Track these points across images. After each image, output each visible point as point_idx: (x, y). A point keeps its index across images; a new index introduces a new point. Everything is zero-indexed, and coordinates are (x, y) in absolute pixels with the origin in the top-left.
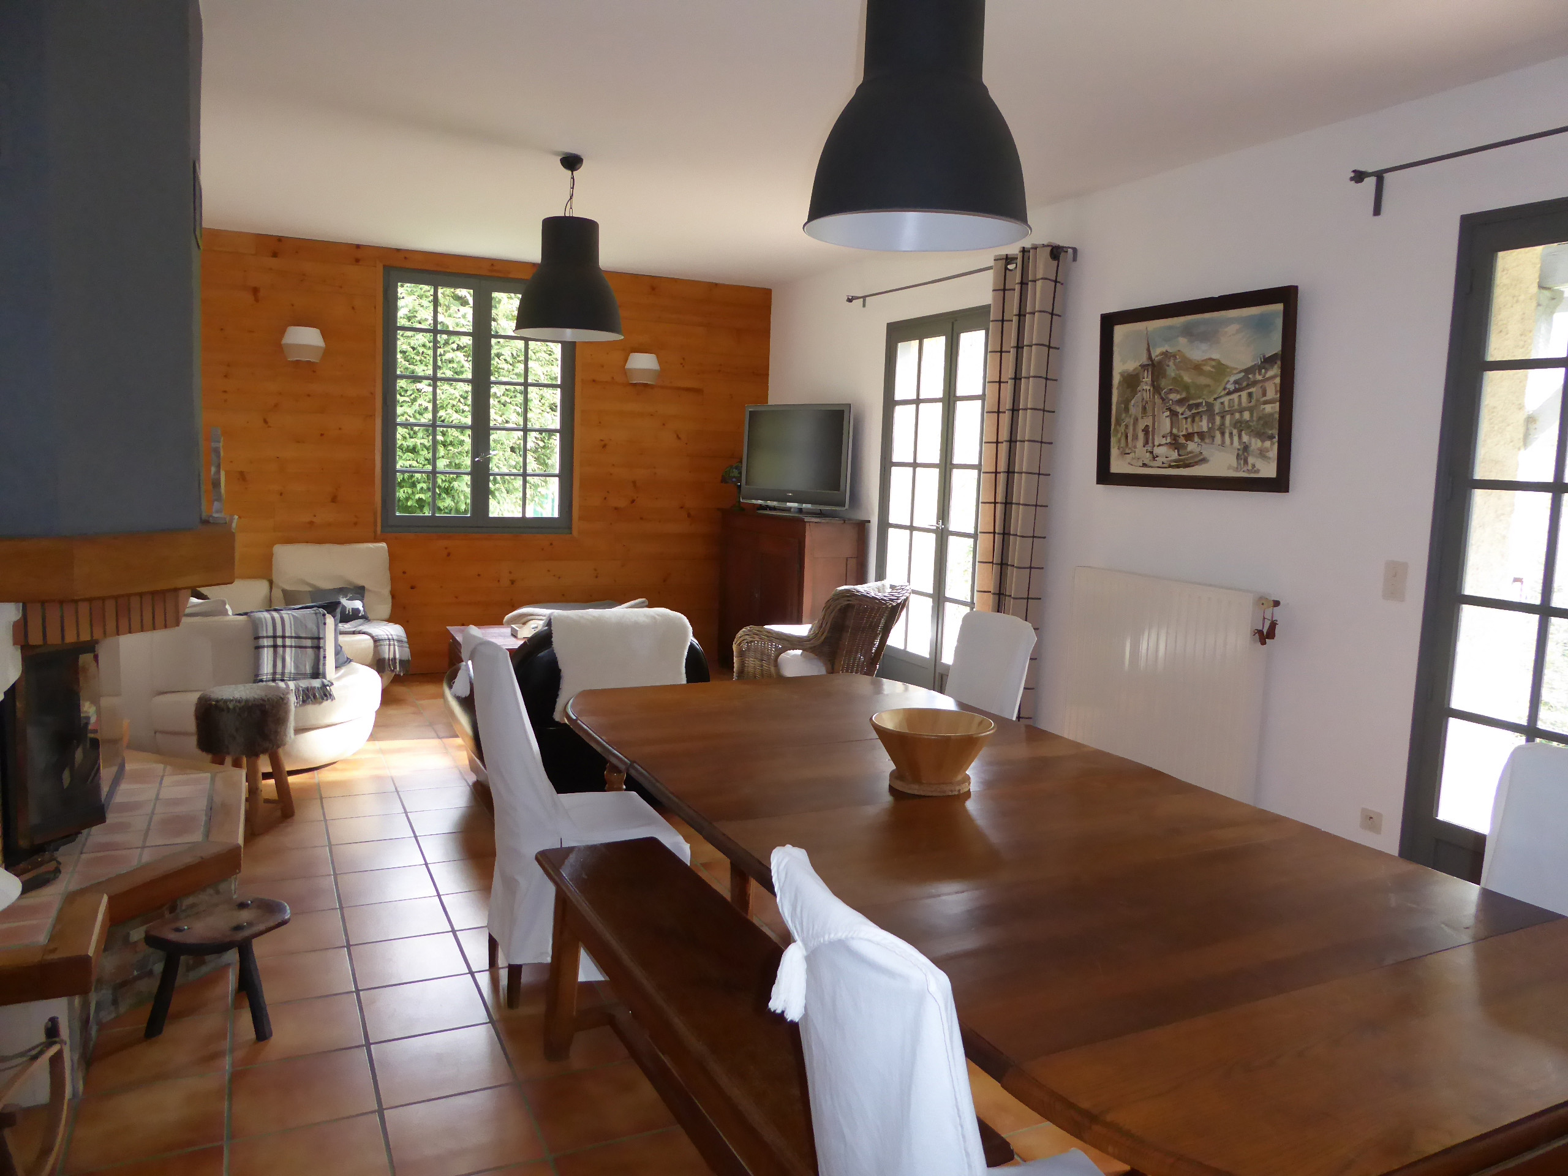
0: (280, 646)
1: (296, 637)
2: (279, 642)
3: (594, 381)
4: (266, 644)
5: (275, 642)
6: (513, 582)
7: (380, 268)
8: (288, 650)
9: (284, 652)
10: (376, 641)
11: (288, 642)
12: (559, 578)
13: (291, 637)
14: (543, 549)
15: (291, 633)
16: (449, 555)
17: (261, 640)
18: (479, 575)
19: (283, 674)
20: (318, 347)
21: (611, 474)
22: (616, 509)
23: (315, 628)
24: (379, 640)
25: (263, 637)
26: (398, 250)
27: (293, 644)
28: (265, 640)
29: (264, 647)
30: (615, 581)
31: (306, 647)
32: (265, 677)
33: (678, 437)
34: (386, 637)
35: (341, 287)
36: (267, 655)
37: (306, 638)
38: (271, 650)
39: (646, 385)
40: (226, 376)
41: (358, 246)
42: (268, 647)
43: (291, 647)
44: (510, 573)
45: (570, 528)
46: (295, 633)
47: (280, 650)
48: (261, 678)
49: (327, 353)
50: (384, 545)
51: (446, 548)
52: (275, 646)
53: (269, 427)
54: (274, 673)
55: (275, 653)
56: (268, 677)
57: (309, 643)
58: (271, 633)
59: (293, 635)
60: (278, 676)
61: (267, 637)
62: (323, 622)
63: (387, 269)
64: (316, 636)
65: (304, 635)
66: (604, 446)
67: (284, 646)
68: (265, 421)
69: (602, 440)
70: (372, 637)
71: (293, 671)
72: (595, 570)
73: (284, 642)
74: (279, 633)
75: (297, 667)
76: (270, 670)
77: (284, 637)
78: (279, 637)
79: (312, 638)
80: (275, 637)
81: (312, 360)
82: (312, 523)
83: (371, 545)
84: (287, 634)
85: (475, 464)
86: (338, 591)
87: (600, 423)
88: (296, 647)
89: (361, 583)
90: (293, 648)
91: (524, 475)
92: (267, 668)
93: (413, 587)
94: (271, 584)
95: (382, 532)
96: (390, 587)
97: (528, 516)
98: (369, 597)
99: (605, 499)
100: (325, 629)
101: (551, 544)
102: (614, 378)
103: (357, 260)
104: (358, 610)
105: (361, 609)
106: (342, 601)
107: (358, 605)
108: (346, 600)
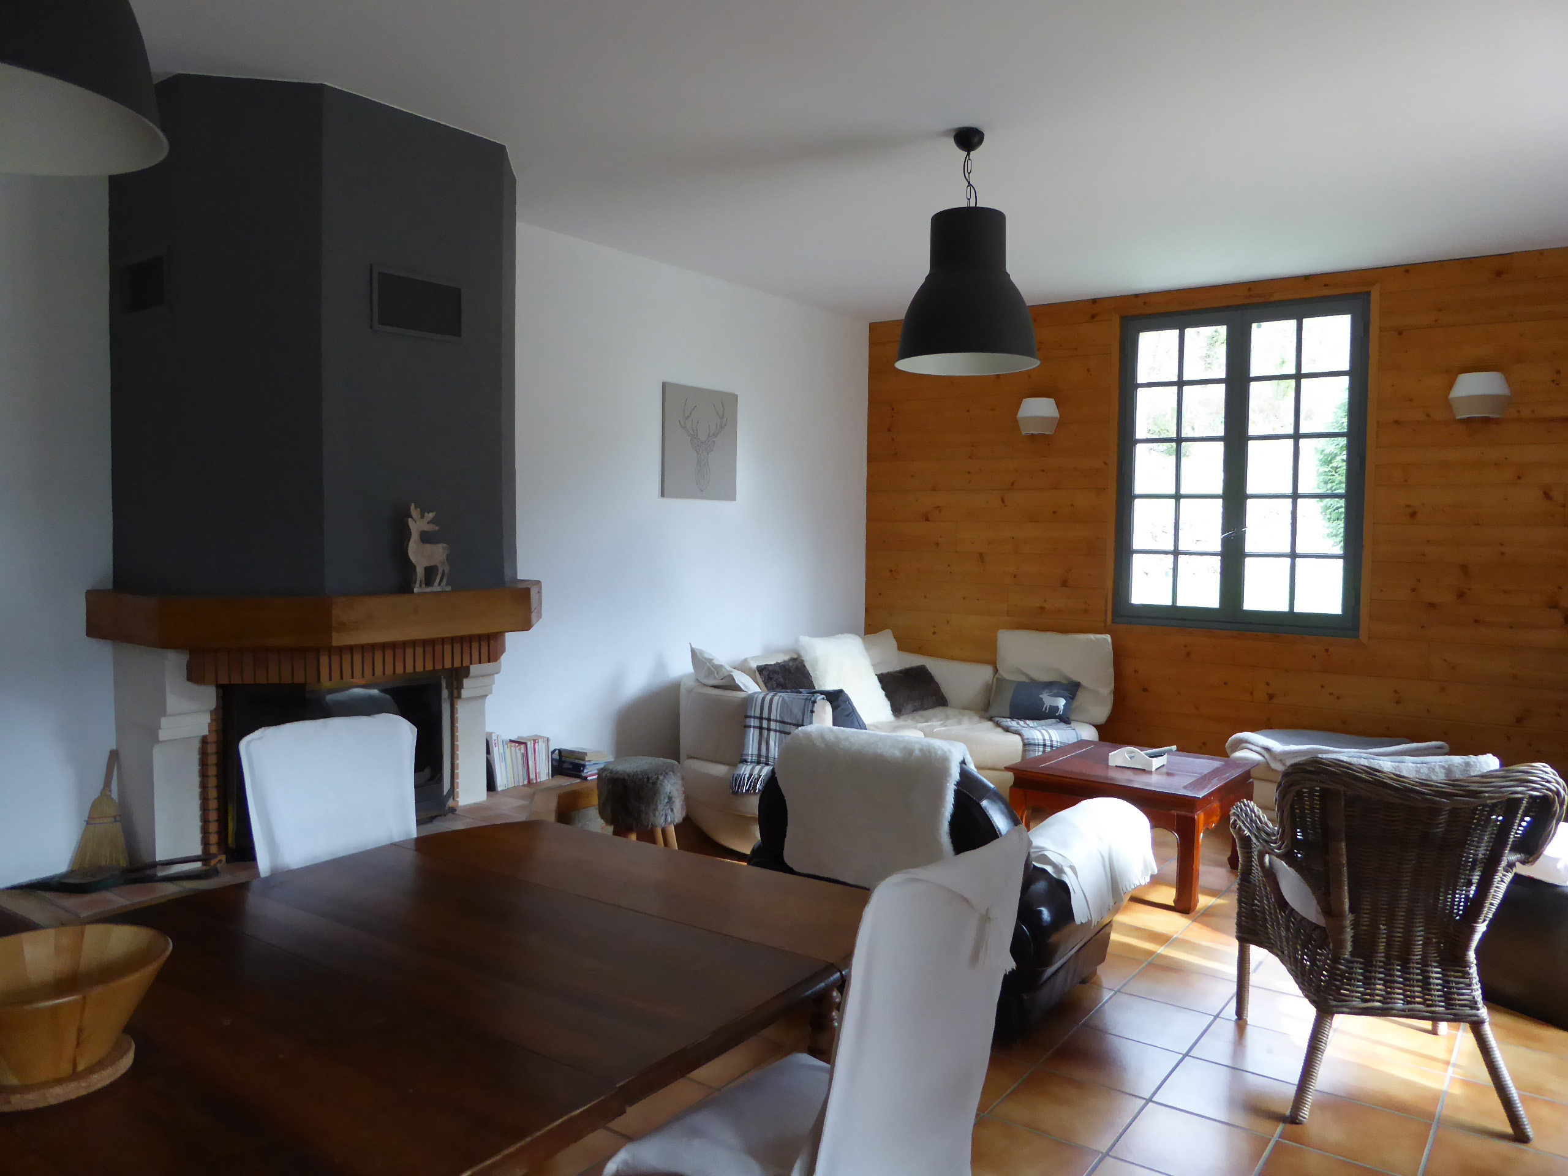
0: (764, 728)
1: (780, 722)
2: (765, 724)
3: (1396, 422)
4: (752, 724)
5: (761, 723)
6: (1271, 697)
7: (1116, 320)
8: (772, 734)
9: (768, 735)
10: (1027, 745)
11: (773, 725)
12: (1338, 698)
13: (776, 721)
14: (1314, 657)
15: (777, 717)
16: (1188, 654)
17: (748, 719)
18: (1225, 683)
19: (767, 757)
20: (1052, 419)
21: (1424, 555)
22: (1432, 605)
23: (800, 714)
24: (1030, 744)
25: (751, 717)
26: (1137, 296)
27: (778, 729)
28: (752, 720)
29: (750, 727)
30: (1429, 711)
31: (789, 733)
32: (750, 758)
33: (1547, 496)
34: (1041, 742)
35: (1076, 349)
36: (753, 735)
37: (790, 724)
38: (757, 731)
39: (1486, 420)
40: (970, 457)
41: (1094, 301)
42: (754, 727)
43: (775, 731)
44: (1268, 684)
45: (1357, 629)
46: (780, 716)
47: (765, 732)
48: (747, 758)
49: (1061, 423)
50: (1108, 637)
51: (1185, 646)
52: (761, 728)
53: (1006, 506)
54: (759, 755)
55: (761, 734)
56: (753, 758)
57: (793, 729)
58: (758, 714)
59: (778, 719)
60: (763, 760)
61: (755, 717)
62: (810, 709)
63: (1125, 318)
64: (800, 723)
65: (787, 720)
66: (1413, 514)
67: (769, 729)
68: (1003, 501)
69: (1408, 506)
70: (1023, 740)
72: (1395, 692)
73: (769, 724)
74: (765, 715)
76: (755, 752)
77: (769, 720)
78: (765, 719)
79: (796, 725)
80: (761, 718)
81: (1046, 433)
82: (1042, 608)
83: (1092, 636)
84: (773, 717)
85: (1225, 542)
86: (1049, 685)
87: (1406, 481)
88: (780, 732)
89: (1076, 678)
90: (778, 733)
91: (1293, 555)
92: (751, 749)
93: (1145, 690)
94: (996, 671)
95: (1113, 622)
96: (1112, 686)
97: (1296, 610)
98: (1081, 696)
99: (1413, 590)
100: (812, 717)
101: (1327, 650)
102: (1428, 415)
103: (1093, 317)
104: (1057, 708)
105: (1061, 707)
106: (1042, 699)
107: (1061, 703)
108: (1051, 696)
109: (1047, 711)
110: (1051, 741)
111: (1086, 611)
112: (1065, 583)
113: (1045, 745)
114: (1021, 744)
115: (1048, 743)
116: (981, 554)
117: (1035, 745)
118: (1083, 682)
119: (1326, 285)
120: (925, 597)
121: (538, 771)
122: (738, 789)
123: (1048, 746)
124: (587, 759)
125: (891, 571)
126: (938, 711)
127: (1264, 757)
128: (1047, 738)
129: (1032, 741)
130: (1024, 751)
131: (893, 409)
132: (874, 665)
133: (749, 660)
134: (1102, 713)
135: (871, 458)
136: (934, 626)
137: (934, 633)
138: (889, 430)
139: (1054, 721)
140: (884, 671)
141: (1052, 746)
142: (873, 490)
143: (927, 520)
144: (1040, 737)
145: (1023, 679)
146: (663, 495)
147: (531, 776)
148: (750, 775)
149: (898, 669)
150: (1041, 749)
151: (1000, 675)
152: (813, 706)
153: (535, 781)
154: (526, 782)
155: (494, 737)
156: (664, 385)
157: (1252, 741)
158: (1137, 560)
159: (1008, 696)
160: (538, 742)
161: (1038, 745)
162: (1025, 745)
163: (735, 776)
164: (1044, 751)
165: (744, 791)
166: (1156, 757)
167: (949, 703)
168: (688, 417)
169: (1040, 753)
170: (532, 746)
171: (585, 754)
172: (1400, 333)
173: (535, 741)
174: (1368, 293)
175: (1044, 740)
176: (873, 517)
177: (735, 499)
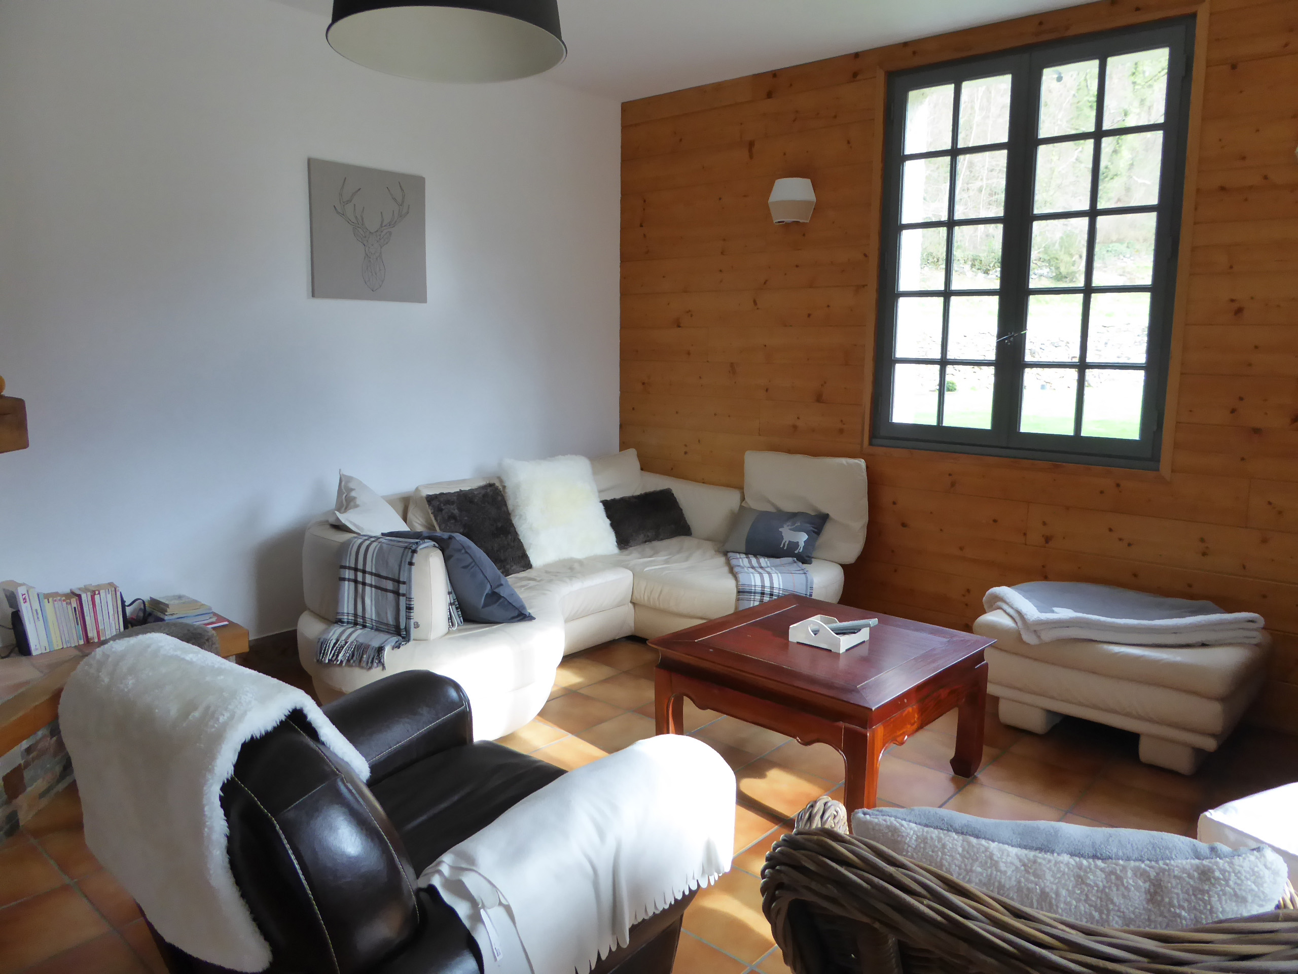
0: (359, 582)
1: (375, 575)
2: (360, 578)
3: (1223, 189)
4: (347, 577)
5: (356, 576)
6: (1048, 539)
7: (881, 77)
8: (368, 589)
9: (364, 591)
10: (742, 592)
11: (368, 577)
12: (1129, 545)
13: (371, 574)
14: (1102, 492)
15: (372, 569)
16: (953, 484)
17: (342, 570)
18: (995, 521)
19: (364, 618)
20: (807, 203)
21: (1250, 365)
22: (1256, 431)
23: (397, 567)
24: (745, 592)
25: (345, 567)
26: (905, 44)
27: (373, 584)
28: (347, 571)
29: (344, 579)
30: (1244, 567)
31: (386, 590)
32: (346, 617)
34: (759, 589)
35: (835, 117)
36: (347, 589)
37: (386, 578)
38: (352, 584)
40: (722, 253)
41: (857, 55)
42: (349, 580)
43: (371, 586)
44: (1044, 524)
45: (1158, 460)
46: (376, 569)
47: (360, 587)
48: (340, 617)
49: (818, 208)
50: (862, 463)
51: (950, 475)
52: (356, 581)
53: (758, 309)
54: (356, 615)
55: (356, 589)
56: (350, 618)
57: (390, 585)
58: (353, 565)
59: (374, 571)
60: (360, 620)
61: (349, 568)
62: (408, 560)
63: (891, 76)
64: (397, 578)
65: (384, 574)
66: (1239, 311)
67: (364, 584)
68: (755, 303)
69: (1232, 301)
70: (737, 586)
71: (374, 618)
72: (1202, 540)
73: (364, 578)
74: (360, 566)
75: (378, 614)
76: (351, 610)
77: (364, 572)
78: (360, 571)
79: (393, 580)
80: (356, 570)
81: (801, 221)
82: (795, 427)
83: (844, 461)
84: (368, 569)
85: (1001, 347)
86: (793, 516)
87: (1231, 267)
88: (376, 587)
89: (825, 509)
90: (373, 589)
91: (1082, 366)
92: (347, 607)
93: (904, 525)
94: (743, 499)
95: (871, 444)
96: (865, 520)
97: (1084, 433)
98: (828, 529)
99: (1233, 411)
100: (410, 571)
101: (1118, 485)
102: (1266, 178)
103: (855, 75)
104: (797, 544)
105: (802, 544)
106: (781, 532)
107: (802, 538)
108: (790, 529)
109: (785, 548)
110: (772, 588)
111: (841, 431)
112: (819, 399)
113: (763, 594)
114: (735, 591)
115: (767, 590)
116: (732, 365)
117: (750, 592)
118: (831, 515)
119: (1138, 9)
120: (677, 413)
121: (101, 627)
122: (322, 658)
123: (767, 594)
124: (169, 611)
125: (643, 384)
126: (675, 542)
127: (1016, 623)
128: (767, 583)
129: (747, 589)
130: (738, 600)
131: (645, 201)
132: (600, 491)
133: (420, 488)
134: (851, 550)
135: (625, 258)
136: (686, 446)
137: (686, 453)
138: (641, 226)
139: (790, 559)
140: (617, 495)
141: (771, 595)
142: (625, 294)
143: (679, 326)
144: (759, 583)
145: (770, 509)
146: (313, 296)
147: (90, 635)
148: (337, 641)
149: (638, 493)
150: (758, 597)
151: (746, 502)
152: (412, 557)
153: (96, 640)
154: (82, 642)
155: (21, 591)
156: (310, 161)
157: (1008, 601)
158: (901, 372)
159: (745, 530)
160: (99, 594)
161: (755, 593)
162: (739, 592)
163: (322, 640)
164: (761, 601)
165: (327, 661)
166: (844, 634)
167: (693, 531)
168: (349, 201)
169: (757, 603)
170: (90, 598)
171: (167, 606)
172: (1234, 67)
173: (94, 592)
174: (1194, 16)
175: (763, 586)
176: (628, 324)
177: (424, 300)
